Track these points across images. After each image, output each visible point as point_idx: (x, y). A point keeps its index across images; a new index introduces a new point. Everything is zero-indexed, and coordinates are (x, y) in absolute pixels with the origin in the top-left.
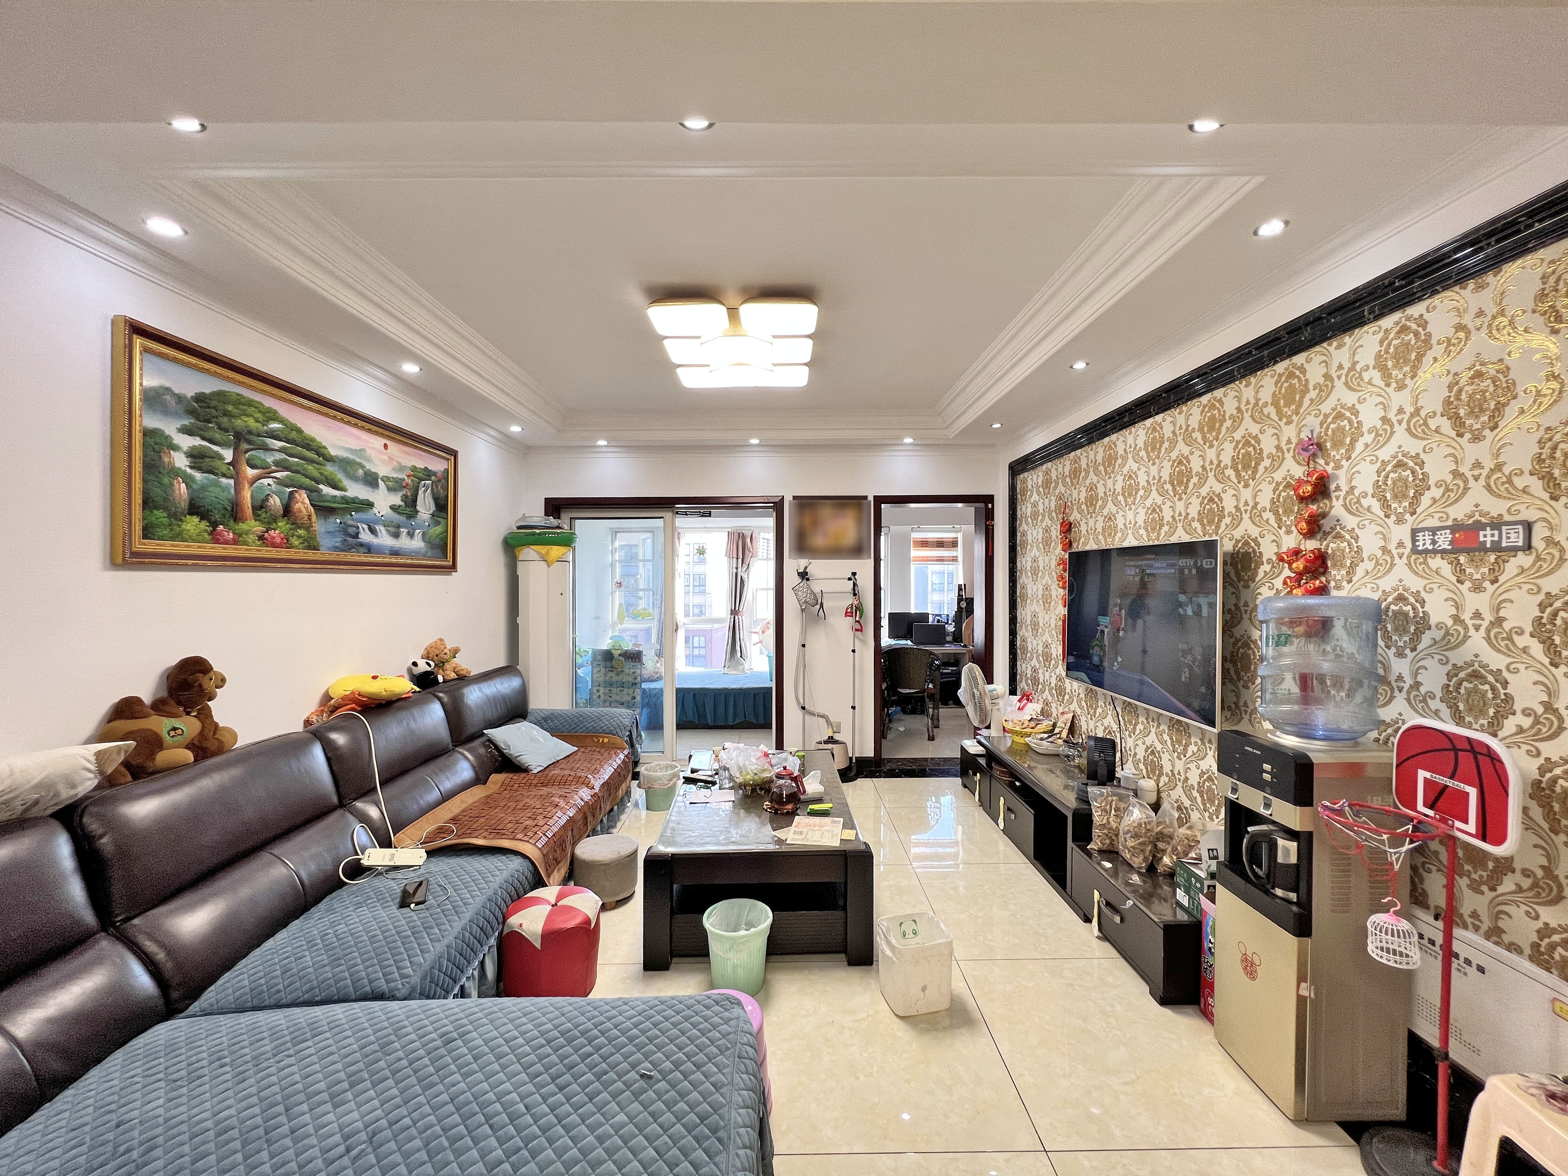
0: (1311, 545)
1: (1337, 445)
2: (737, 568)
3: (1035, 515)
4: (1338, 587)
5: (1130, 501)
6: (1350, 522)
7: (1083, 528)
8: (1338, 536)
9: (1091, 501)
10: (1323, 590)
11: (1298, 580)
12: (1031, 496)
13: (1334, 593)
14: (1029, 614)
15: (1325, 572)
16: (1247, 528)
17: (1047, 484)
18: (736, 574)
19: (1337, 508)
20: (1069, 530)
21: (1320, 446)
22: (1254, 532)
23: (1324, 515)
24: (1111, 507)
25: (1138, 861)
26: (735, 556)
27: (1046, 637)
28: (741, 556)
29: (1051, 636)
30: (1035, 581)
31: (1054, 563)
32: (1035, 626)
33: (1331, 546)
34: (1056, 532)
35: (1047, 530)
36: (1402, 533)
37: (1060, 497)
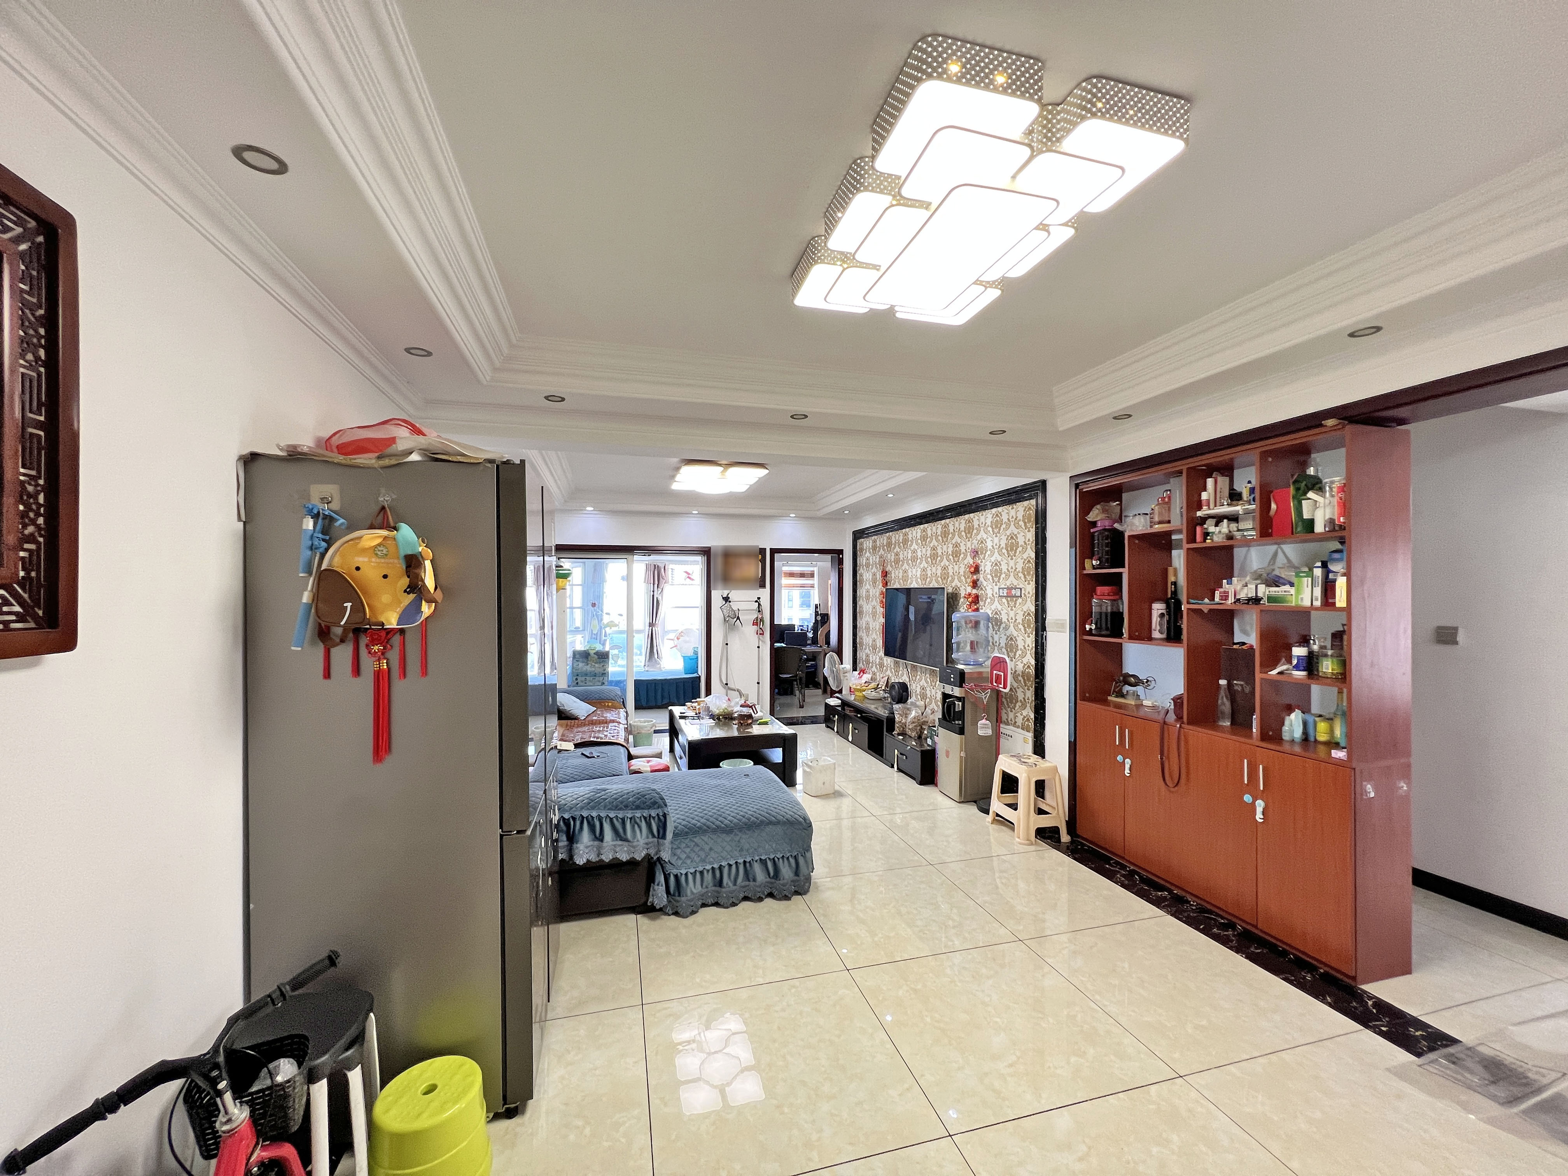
0: (974, 591)
1: (982, 553)
3: (868, 565)
4: (982, 609)
5: (914, 564)
6: (985, 583)
7: (893, 575)
8: (982, 589)
9: (897, 561)
10: (977, 610)
11: (970, 605)
12: (865, 553)
13: (981, 611)
14: (864, 623)
15: (978, 603)
16: (956, 582)
17: (874, 548)
18: (653, 596)
19: (981, 577)
20: (886, 576)
21: (977, 552)
22: (959, 585)
23: (978, 580)
24: (905, 566)
25: (913, 734)
27: (874, 636)
28: (656, 582)
29: (877, 635)
30: (868, 603)
31: (878, 594)
32: (868, 629)
33: (980, 593)
34: (879, 576)
35: (874, 575)
36: (996, 589)
37: (881, 557)
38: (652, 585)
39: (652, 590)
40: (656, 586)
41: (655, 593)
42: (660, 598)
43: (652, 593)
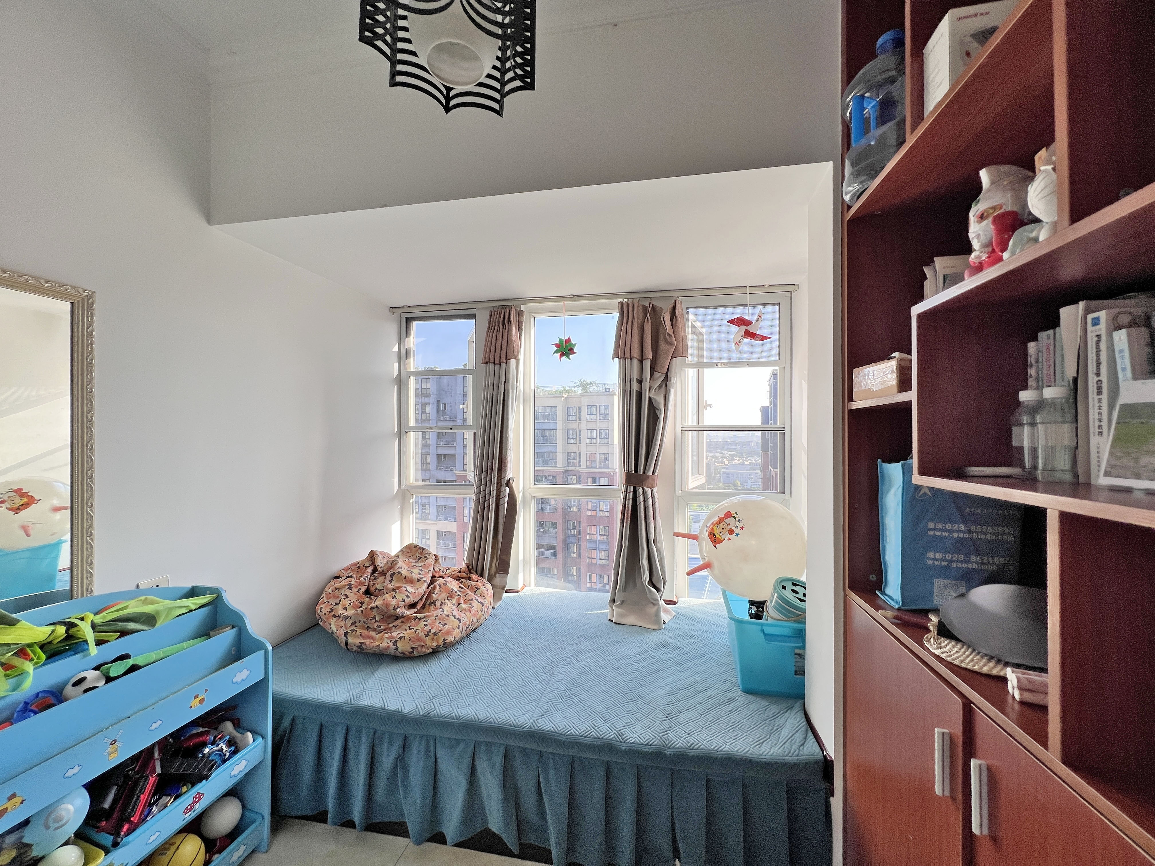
2: (640, 382)
18: (640, 394)
26: (636, 353)
28: (649, 354)
38: (635, 362)
39: (635, 376)
40: (648, 364)
41: (647, 385)
42: (660, 399)
43: (635, 386)
